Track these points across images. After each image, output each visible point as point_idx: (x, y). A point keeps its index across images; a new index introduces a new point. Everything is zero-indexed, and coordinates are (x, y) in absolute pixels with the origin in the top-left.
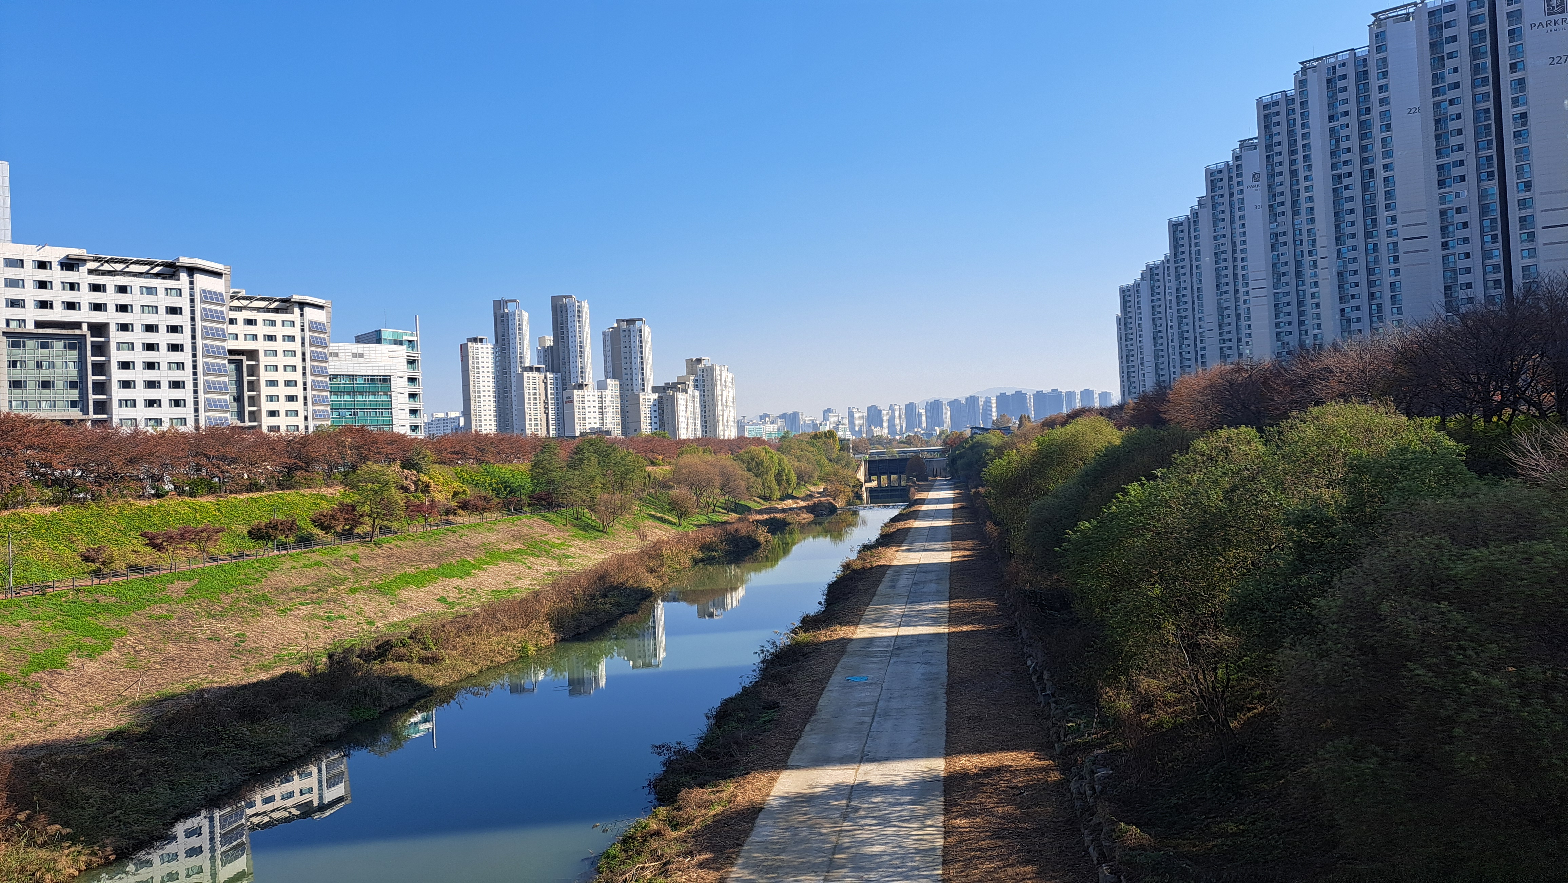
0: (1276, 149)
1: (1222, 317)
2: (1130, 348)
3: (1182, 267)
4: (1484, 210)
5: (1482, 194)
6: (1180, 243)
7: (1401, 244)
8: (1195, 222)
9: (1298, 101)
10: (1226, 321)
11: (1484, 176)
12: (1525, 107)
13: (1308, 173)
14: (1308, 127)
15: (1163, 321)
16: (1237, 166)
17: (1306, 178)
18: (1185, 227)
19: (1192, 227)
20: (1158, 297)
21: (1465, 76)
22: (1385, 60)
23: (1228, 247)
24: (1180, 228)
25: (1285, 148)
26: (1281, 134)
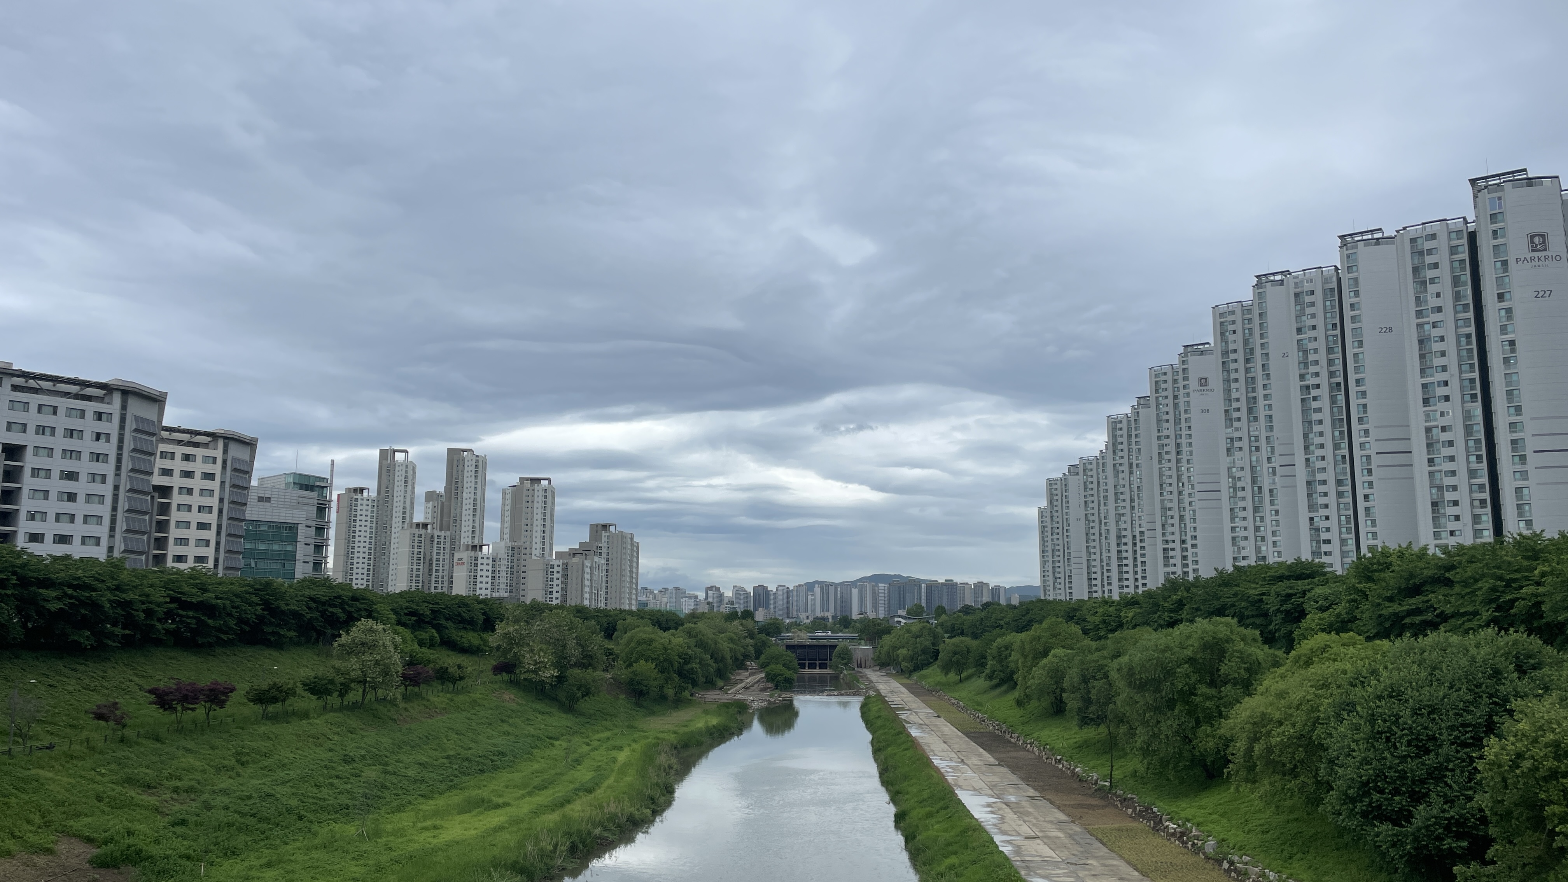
0: (1232, 356)
1: (1166, 517)
2: (1056, 542)
3: (1121, 465)
4: (1468, 430)
5: (1467, 415)
6: (1119, 440)
7: (1375, 458)
8: (1135, 420)
9: (1256, 311)
10: (1170, 521)
11: (1467, 398)
12: (1513, 335)
13: (1266, 382)
14: (1267, 337)
15: (1096, 518)
16: (1184, 370)
17: (1265, 386)
18: (1124, 425)
19: (1133, 426)
20: (1091, 492)
21: (1447, 301)
22: (1356, 280)
23: (1172, 448)
24: (1119, 426)
25: (1240, 356)
26: (1236, 342)
